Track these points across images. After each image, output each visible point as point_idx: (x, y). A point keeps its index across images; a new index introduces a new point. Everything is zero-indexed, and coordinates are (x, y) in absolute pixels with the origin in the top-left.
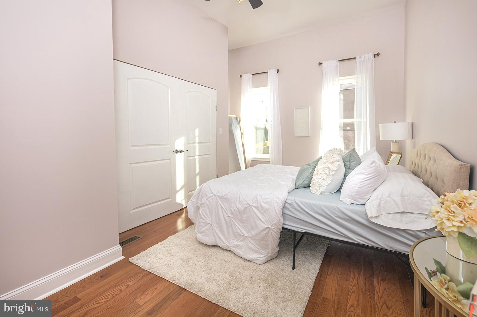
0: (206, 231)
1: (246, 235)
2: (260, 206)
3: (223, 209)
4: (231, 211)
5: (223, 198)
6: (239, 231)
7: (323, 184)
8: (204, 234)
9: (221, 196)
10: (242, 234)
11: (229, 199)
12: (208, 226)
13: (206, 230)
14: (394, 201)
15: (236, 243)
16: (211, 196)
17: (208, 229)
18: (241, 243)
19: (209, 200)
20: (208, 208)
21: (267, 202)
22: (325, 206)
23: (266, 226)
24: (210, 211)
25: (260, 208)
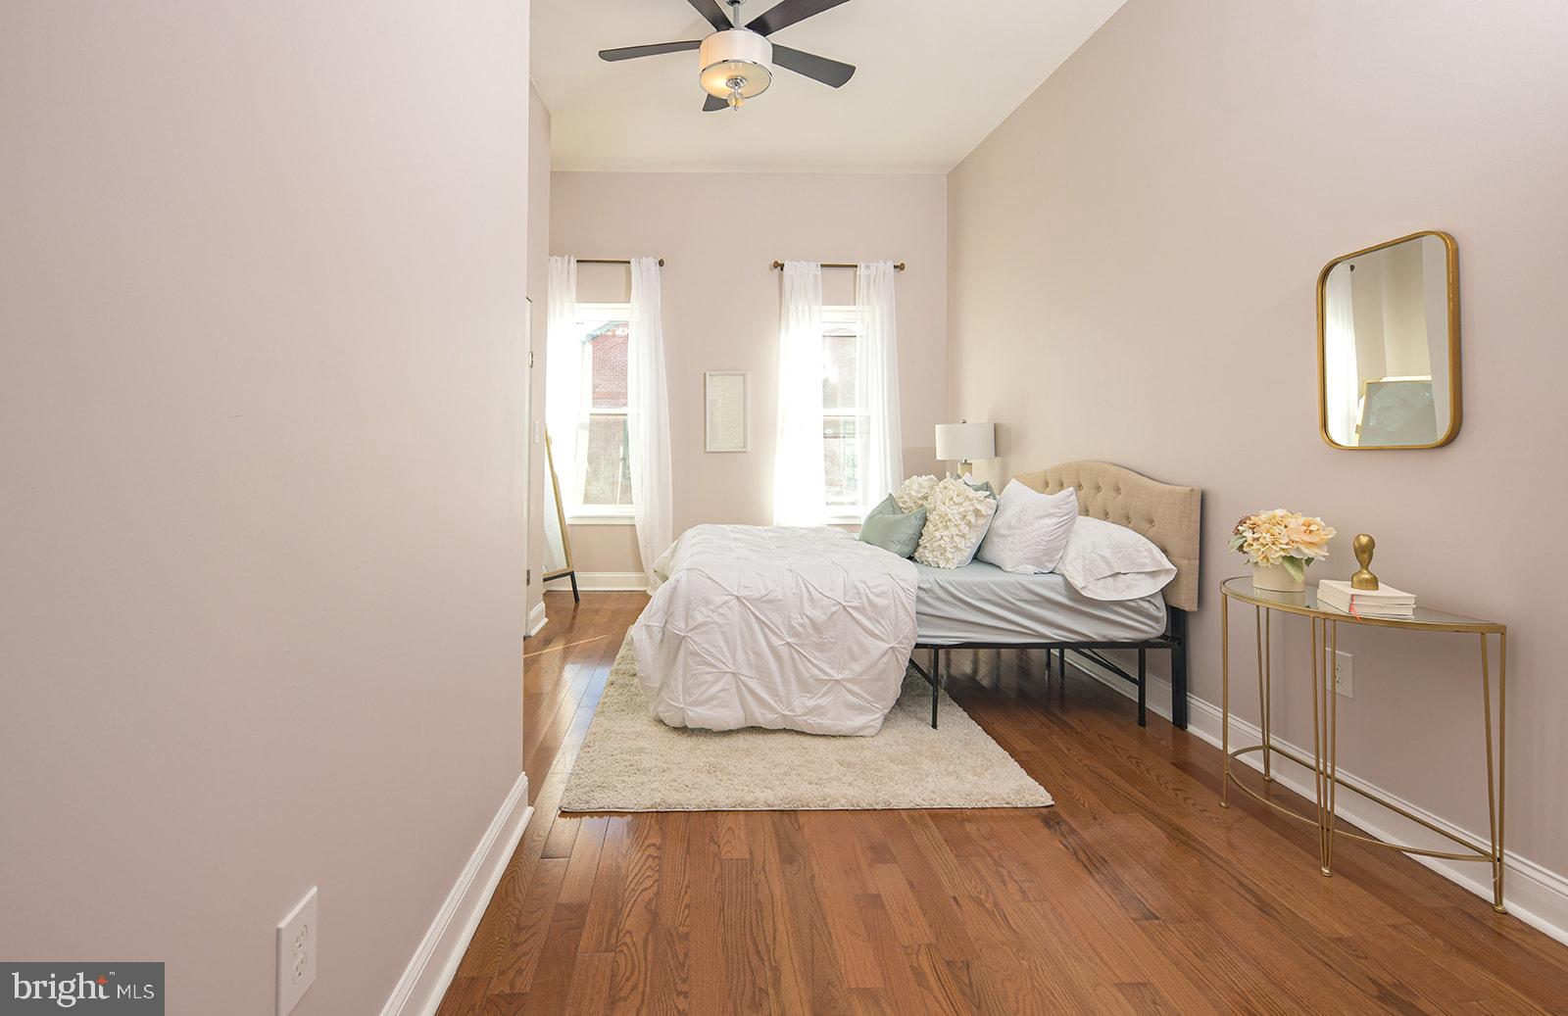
0: (722, 694)
1: (838, 677)
2: (866, 604)
3: (768, 627)
4: (792, 627)
5: (765, 602)
6: (817, 672)
7: (962, 545)
8: (714, 703)
9: (758, 596)
10: (826, 678)
11: (779, 600)
12: (724, 680)
13: (723, 690)
14: (1102, 557)
15: (810, 703)
16: (726, 602)
17: (726, 687)
18: (824, 701)
19: (722, 611)
20: (722, 632)
21: (881, 593)
22: (995, 584)
23: (887, 646)
24: (726, 641)
25: (868, 608)
